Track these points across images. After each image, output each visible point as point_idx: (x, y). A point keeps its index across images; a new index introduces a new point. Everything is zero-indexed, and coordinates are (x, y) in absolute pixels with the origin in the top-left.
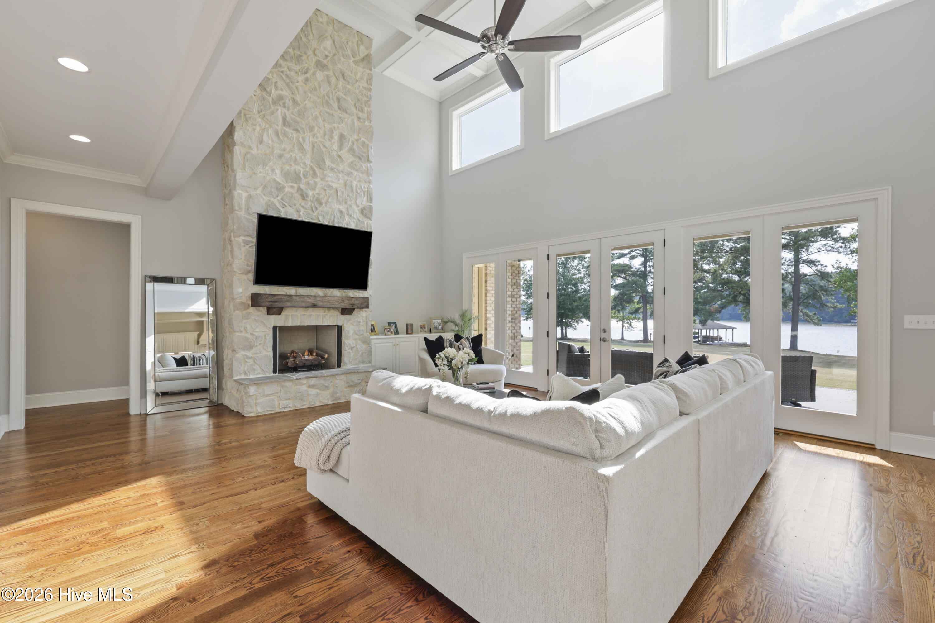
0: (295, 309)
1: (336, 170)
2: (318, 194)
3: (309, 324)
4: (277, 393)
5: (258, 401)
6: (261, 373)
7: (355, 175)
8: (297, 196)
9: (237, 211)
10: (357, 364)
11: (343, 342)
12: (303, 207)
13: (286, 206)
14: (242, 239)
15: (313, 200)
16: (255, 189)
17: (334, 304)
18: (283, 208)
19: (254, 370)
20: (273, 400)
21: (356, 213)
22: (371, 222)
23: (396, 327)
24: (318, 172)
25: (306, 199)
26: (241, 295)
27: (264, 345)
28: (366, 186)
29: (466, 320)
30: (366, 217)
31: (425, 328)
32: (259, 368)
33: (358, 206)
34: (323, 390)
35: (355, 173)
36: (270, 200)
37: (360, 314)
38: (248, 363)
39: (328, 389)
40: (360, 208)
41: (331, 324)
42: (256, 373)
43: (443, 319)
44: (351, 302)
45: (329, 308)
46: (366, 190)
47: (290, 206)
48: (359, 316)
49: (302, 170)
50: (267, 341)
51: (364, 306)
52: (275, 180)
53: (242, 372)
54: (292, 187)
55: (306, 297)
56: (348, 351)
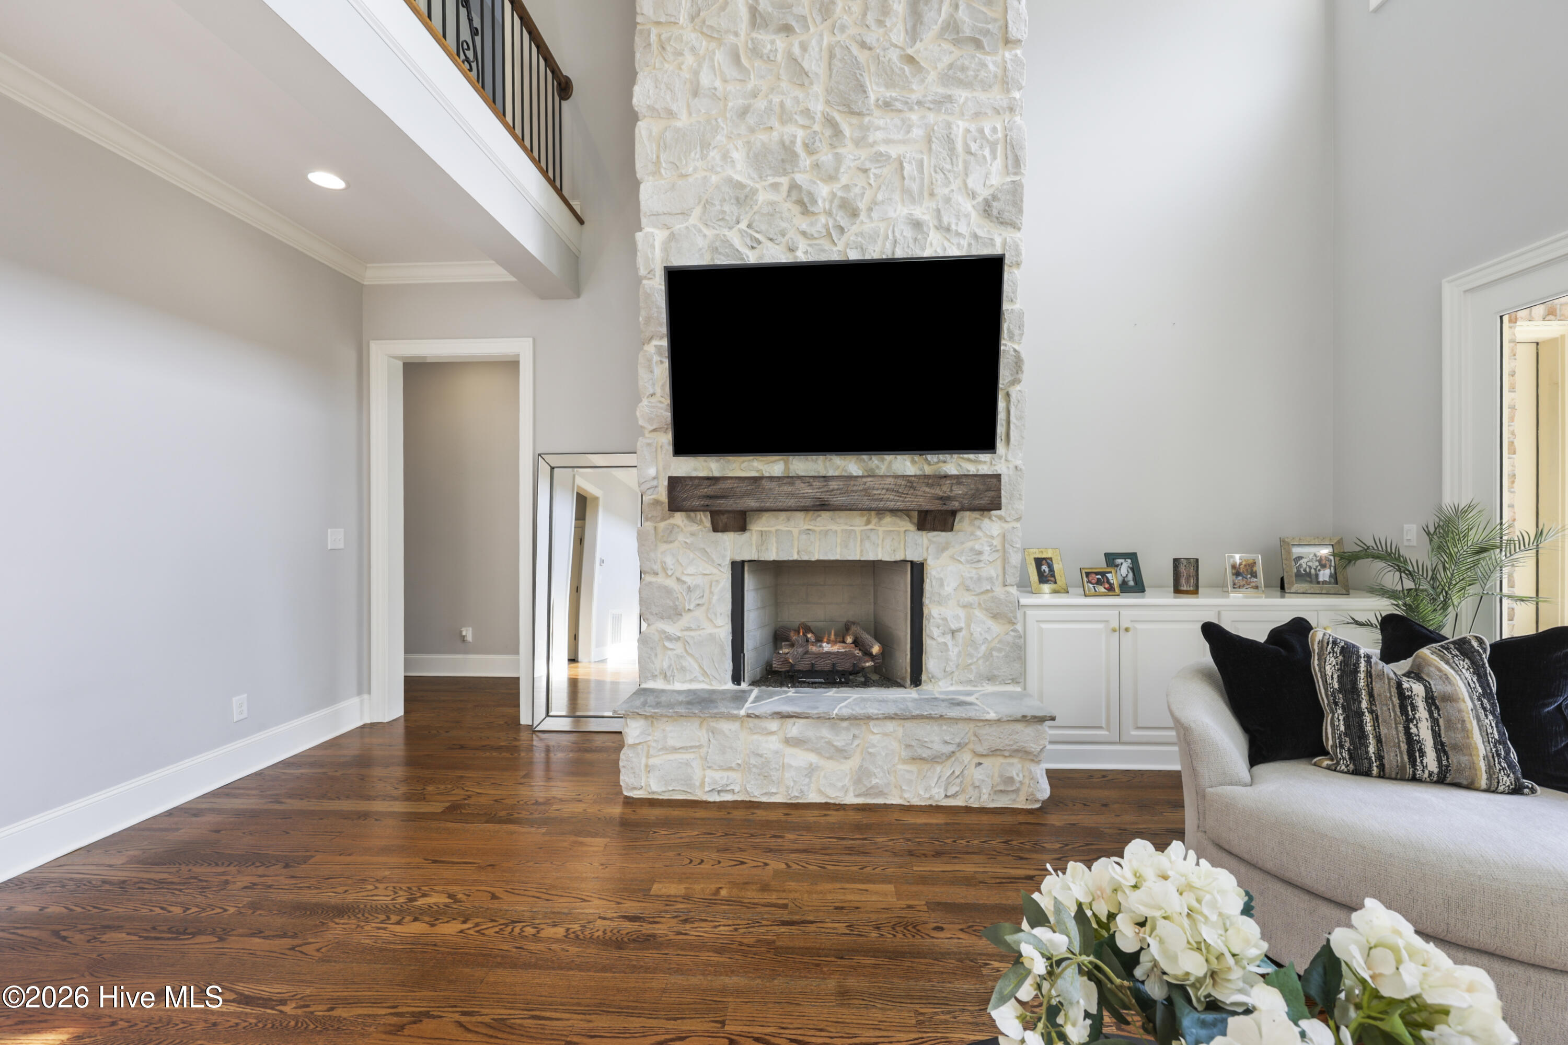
0: (783, 515)
1: (898, 105)
2: (846, 188)
3: (822, 558)
4: (700, 747)
5: (652, 761)
6: (702, 678)
7: (962, 100)
8: (789, 208)
9: (645, 278)
10: (970, 682)
11: (926, 611)
12: (804, 234)
13: (759, 242)
14: (656, 346)
15: (830, 210)
16: (685, 214)
17: (881, 500)
18: (753, 248)
19: (683, 669)
20: (688, 764)
21: (967, 216)
22: (1017, 235)
23: (1135, 569)
24: (846, 126)
25: (811, 209)
26: (655, 483)
27: (708, 609)
28: (999, 127)
29: (1462, 549)
30: (1002, 223)
31: (1254, 575)
32: (696, 666)
33: (974, 195)
34: (828, 758)
35: (961, 95)
36: (718, 235)
37: (979, 528)
38: (670, 652)
39: (846, 758)
40: (980, 199)
41: (887, 558)
42: (688, 677)
43: (1340, 542)
44: (938, 491)
45: (881, 512)
46: (1000, 135)
47: (771, 239)
48: (979, 533)
49: (801, 134)
50: (715, 598)
51: (984, 502)
52: (730, 180)
53: (656, 673)
54: (775, 186)
55: (798, 481)
56: (941, 640)
